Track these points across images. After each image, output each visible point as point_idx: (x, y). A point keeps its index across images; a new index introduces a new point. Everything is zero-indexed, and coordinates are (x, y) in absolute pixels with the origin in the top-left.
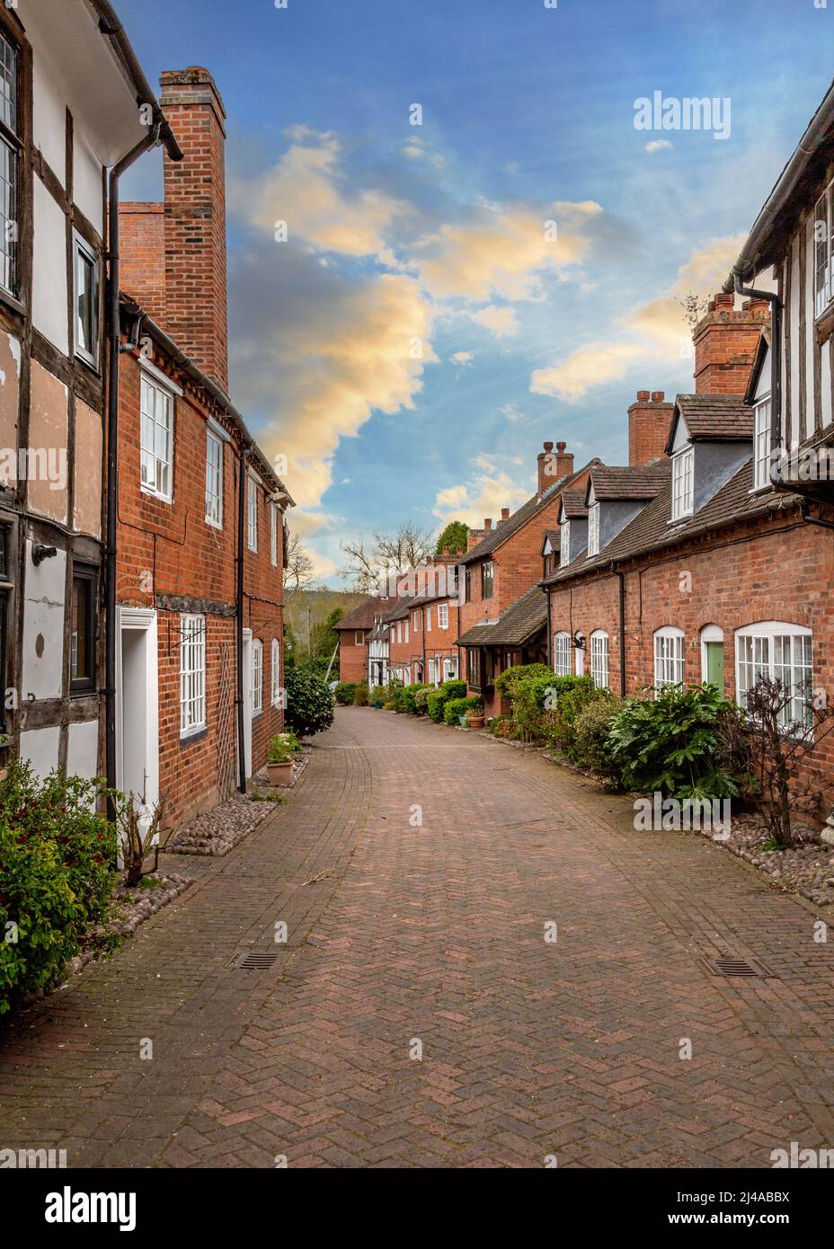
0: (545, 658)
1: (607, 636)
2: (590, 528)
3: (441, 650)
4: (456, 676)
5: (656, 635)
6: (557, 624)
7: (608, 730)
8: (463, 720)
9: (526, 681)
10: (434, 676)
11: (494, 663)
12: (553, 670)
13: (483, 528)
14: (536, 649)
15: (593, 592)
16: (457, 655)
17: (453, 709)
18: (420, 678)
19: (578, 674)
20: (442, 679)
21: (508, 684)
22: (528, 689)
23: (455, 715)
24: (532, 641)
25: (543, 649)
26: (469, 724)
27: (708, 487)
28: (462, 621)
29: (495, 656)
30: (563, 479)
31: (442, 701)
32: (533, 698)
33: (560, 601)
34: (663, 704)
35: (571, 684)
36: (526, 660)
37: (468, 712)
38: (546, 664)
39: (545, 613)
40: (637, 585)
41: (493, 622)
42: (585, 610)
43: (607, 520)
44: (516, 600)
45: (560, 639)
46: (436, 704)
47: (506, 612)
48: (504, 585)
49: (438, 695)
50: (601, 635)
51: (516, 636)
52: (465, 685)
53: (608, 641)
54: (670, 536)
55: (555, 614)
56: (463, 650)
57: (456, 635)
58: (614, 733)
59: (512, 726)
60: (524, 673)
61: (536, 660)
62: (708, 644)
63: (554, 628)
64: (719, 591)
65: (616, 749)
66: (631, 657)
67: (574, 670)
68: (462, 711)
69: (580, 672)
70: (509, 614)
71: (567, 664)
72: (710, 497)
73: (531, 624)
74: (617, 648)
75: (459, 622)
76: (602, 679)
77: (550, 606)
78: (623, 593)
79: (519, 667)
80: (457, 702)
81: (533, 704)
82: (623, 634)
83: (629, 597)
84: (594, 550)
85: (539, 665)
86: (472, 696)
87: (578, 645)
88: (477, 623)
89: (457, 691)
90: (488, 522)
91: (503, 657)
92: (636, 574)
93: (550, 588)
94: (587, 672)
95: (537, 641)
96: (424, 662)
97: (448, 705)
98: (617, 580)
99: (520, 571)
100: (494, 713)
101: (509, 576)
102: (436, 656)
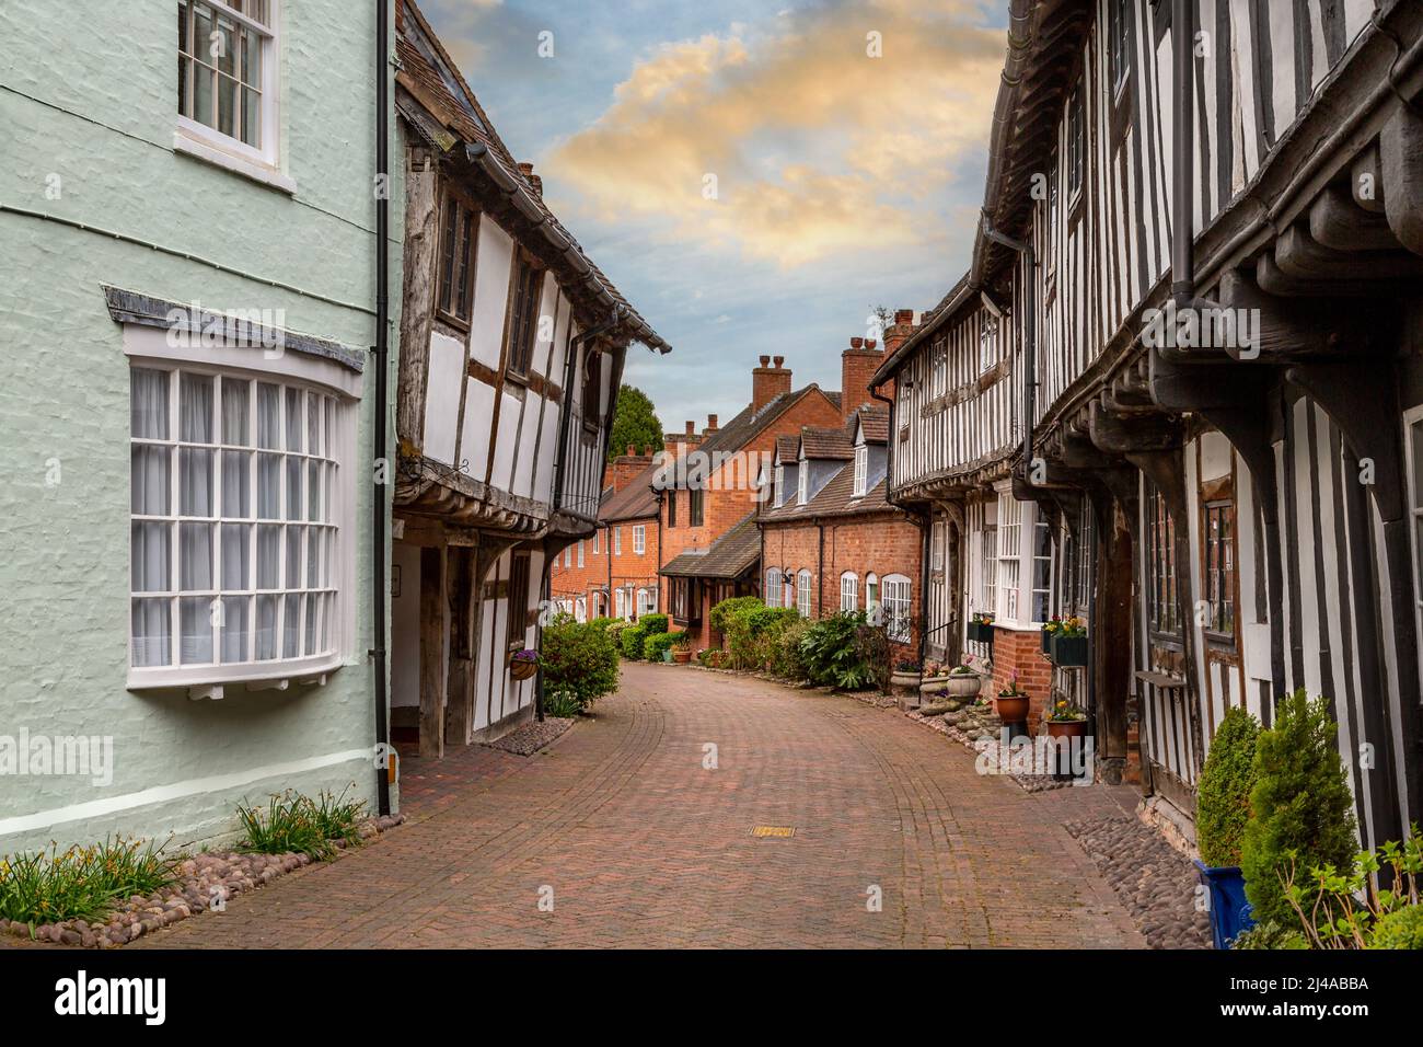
0: (758, 591)
1: (810, 574)
2: (800, 476)
3: (634, 578)
4: (655, 609)
5: (843, 577)
6: (769, 560)
7: (801, 640)
8: (668, 655)
9: (740, 611)
10: (622, 608)
11: (703, 595)
12: (764, 603)
13: (683, 431)
14: (748, 582)
15: (801, 536)
16: (656, 584)
17: (656, 644)
18: (602, 611)
19: (786, 606)
20: (634, 613)
21: (723, 615)
22: (742, 619)
23: (658, 650)
24: (745, 575)
25: (755, 583)
26: (674, 660)
27: (876, 476)
28: (664, 547)
29: (703, 587)
30: (780, 397)
31: (640, 637)
32: (748, 626)
33: (773, 538)
34: (833, 622)
35: (779, 614)
36: (739, 593)
37: (674, 646)
38: (758, 597)
39: (758, 547)
40: (831, 537)
41: (704, 552)
42: (794, 550)
43: (814, 475)
44: (727, 529)
45: (772, 576)
46: (634, 639)
47: (717, 542)
48: (715, 513)
49: (636, 630)
50: (806, 574)
51: (730, 569)
52: (666, 619)
53: (811, 578)
54: (852, 506)
55: (768, 550)
56: (665, 580)
57: (655, 563)
58: (805, 641)
59: (724, 656)
60: (737, 606)
61: (749, 593)
62: (871, 585)
63: (767, 564)
64: (876, 551)
65: (804, 650)
66: (826, 593)
67: (783, 602)
68: (667, 646)
69: (788, 605)
70: (721, 545)
71: (776, 598)
72: (877, 483)
73: (745, 557)
74: (817, 585)
75: (660, 548)
76: (806, 609)
77: (763, 542)
78: (822, 541)
79: (733, 599)
80: (660, 637)
81: (747, 632)
82: (821, 575)
83: (826, 545)
84: (802, 500)
85: (751, 597)
86: (675, 629)
87: (788, 581)
88: (684, 551)
89: (657, 626)
90: (690, 425)
91: (713, 589)
92: (831, 528)
93: (764, 526)
94: (795, 604)
95: (750, 575)
96: (609, 592)
97: (650, 640)
98: (818, 530)
99: (733, 499)
100: (703, 646)
101: (722, 504)
102: (628, 585)
